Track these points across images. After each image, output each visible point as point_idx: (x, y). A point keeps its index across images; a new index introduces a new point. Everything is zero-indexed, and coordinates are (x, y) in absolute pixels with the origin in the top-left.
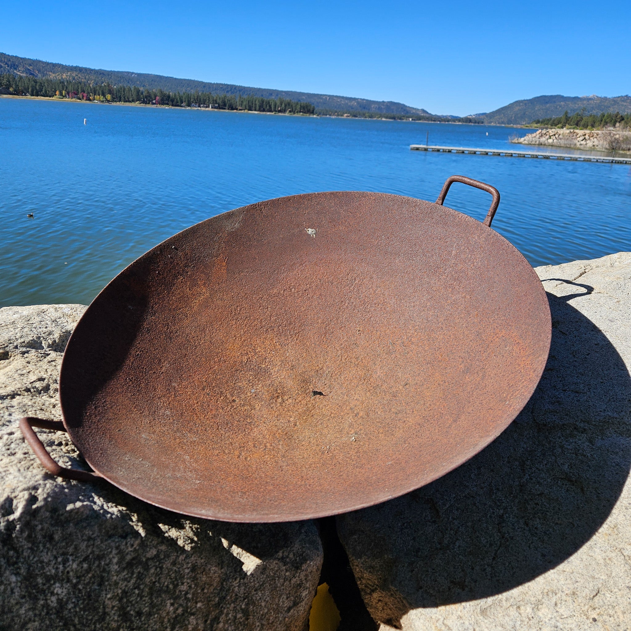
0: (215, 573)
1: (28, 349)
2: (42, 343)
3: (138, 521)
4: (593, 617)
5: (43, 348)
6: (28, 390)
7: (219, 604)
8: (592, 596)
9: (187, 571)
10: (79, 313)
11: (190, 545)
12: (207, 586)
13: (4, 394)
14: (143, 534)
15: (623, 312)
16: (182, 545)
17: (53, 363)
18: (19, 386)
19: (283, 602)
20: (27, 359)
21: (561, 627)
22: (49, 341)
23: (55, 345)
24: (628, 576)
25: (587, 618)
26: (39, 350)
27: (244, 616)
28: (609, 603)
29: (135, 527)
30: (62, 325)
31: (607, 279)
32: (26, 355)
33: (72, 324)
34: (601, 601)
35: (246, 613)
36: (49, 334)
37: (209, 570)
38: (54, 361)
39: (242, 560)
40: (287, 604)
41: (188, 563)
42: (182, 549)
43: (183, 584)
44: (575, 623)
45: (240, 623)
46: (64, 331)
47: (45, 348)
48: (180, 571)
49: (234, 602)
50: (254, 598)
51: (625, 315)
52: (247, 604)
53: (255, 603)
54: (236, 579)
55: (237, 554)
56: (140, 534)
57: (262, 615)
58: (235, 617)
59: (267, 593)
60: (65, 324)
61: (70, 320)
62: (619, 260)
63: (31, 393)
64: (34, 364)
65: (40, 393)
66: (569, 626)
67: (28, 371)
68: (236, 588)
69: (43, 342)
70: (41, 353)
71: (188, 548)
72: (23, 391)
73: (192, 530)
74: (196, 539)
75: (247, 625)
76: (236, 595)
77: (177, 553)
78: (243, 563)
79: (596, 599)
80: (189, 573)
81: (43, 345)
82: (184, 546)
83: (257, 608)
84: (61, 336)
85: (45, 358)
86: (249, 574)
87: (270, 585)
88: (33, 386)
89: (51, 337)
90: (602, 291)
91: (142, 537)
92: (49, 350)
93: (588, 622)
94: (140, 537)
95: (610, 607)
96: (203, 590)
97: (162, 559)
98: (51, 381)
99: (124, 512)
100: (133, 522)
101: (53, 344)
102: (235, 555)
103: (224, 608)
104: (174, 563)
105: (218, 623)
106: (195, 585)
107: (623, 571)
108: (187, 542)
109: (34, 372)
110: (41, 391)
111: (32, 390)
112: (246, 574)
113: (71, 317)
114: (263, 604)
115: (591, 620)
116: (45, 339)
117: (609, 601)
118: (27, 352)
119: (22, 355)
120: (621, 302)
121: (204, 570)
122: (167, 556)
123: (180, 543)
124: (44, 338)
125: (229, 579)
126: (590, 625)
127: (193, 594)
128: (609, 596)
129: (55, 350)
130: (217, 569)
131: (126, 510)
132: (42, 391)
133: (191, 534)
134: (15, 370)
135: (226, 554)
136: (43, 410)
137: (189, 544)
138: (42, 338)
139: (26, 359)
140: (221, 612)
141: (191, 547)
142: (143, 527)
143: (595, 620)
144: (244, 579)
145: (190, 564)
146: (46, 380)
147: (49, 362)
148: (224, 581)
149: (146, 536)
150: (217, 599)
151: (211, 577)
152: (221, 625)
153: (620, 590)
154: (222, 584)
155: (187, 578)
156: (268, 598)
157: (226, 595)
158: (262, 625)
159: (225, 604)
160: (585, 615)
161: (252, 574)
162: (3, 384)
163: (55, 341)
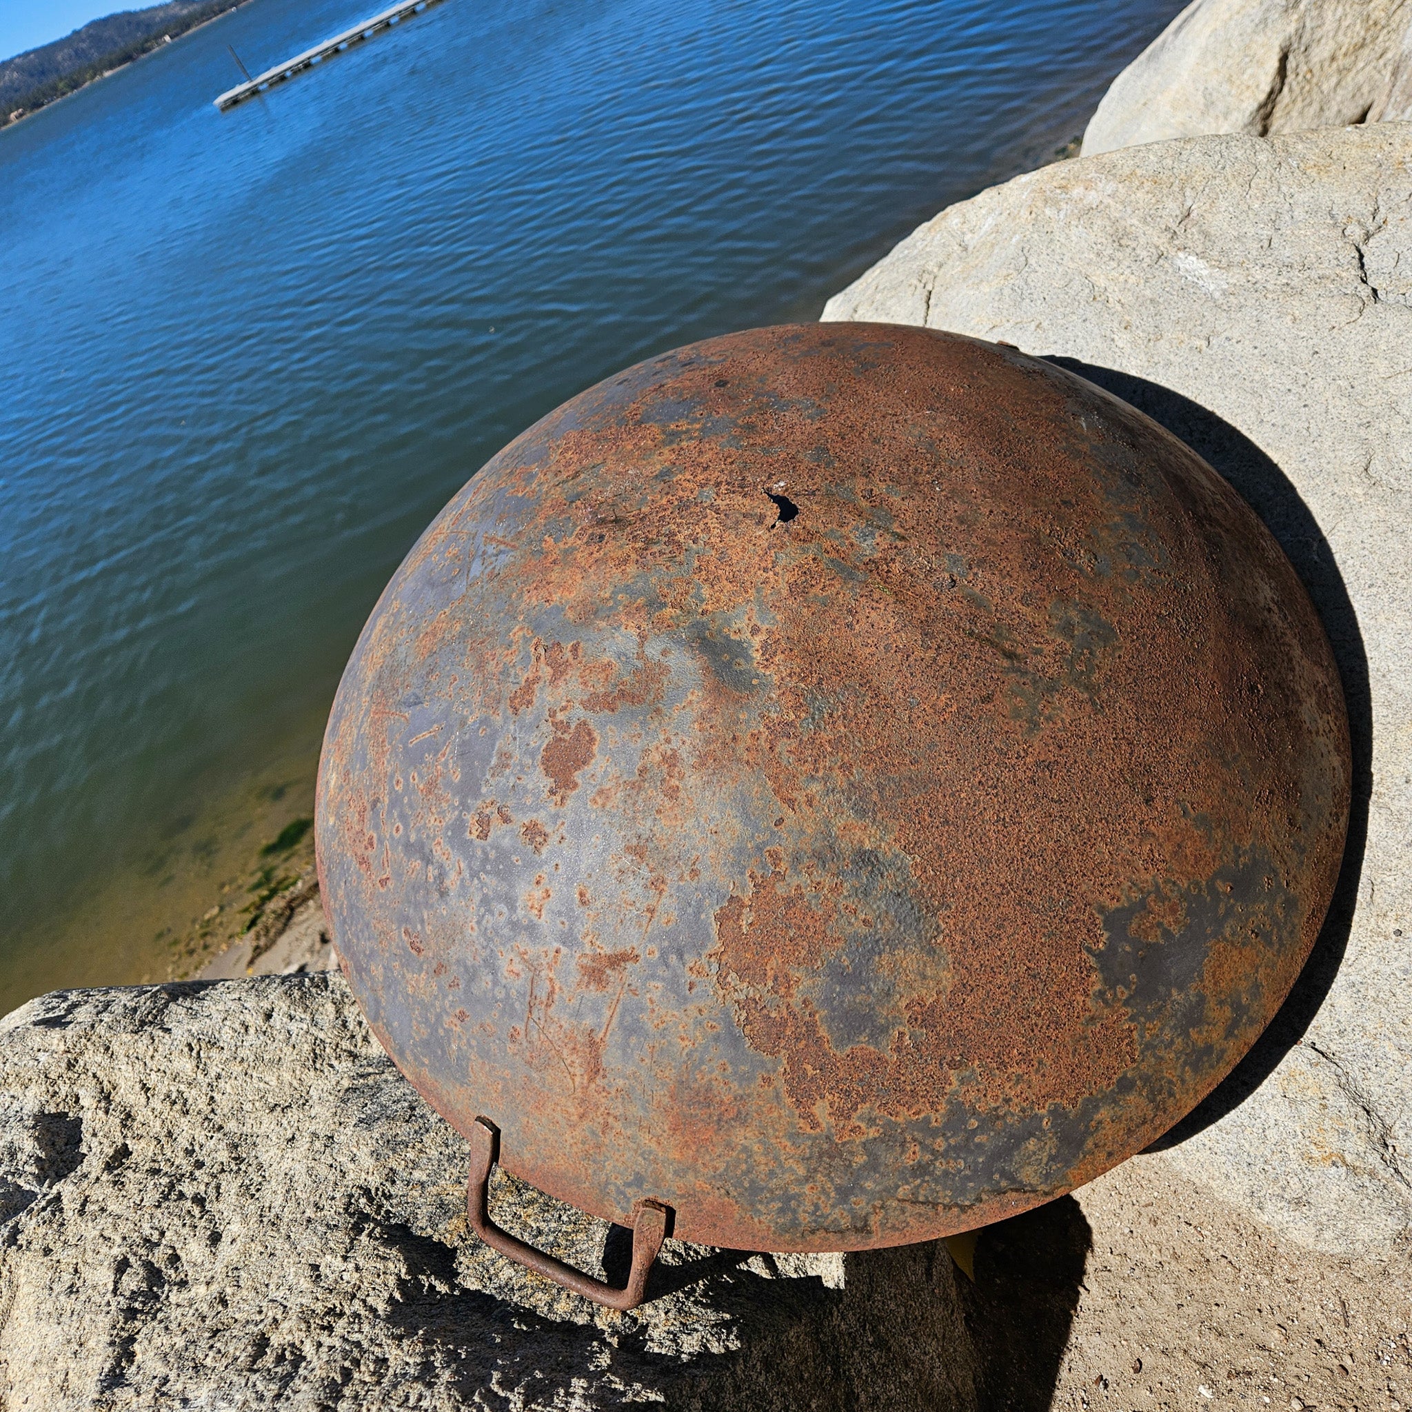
0: (798, 1337)
1: (11, 1223)
2: (19, 1186)
3: (628, 1384)
4: (1392, 930)
5: (34, 1195)
6: (131, 1314)
7: (836, 1371)
8: (1368, 898)
9: (761, 1380)
10: (16, 1060)
11: (732, 1337)
12: (802, 1368)
13: (107, 1366)
14: (661, 1399)
15: (1060, 342)
16: (723, 1351)
17: (91, 1207)
18: (104, 1322)
19: (914, 1273)
20: (34, 1246)
21: (1359, 979)
22: (27, 1168)
23: (46, 1166)
24: (1396, 827)
25: (1386, 938)
26: (33, 1205)
27: (881, 1351)
28: (1399, 891)
29: (637, 1399)
30: (11, 1113)
31: (985, 288)
32: (22, 1239)
33: (30, 1094)
34: (1385, 896)
35: (881, 1344)
36: (13, 1155)
37: (789, 1341)
38: (86, 1201)
39: (812, 1273)
40: (920, 1270)
41: (754, 1366)
42: (729, 1355)
43: (771, 1403)
44: (1375, 959)
45: (884, 1365)
46: (30, 1123)
47: (37, 1190)
48: (753, 1391)
49: (854, 1348)
50: (876, 1311)
51: (1069, 346)
52: (873, 1332)
53: (881, 1317)
54: (832, 1314)
55: (796, 1271)
56: (656, 1402)
57: (903, 1322)
58: (872, 1366)
59: (885, 1283)
60: (16, 1106)
61: (16, 1090)
62: (966, 226)
63: (142, 1311)
64: (59, 1244)
65: (157, 1297)
66: (1370, 970)
67: (72, 1270)
68: (843, 1327)
69: (21, 1182)
70: (44, 1209)
71: (735, 1345)
72: (125, 1323)
73: (705, 1306)
74: (727, 1316)
75: (894, 1358)
76: (850, 1334)
77: (728, 1369)
78: (819, 1278)
79: (1377, 898)
80: (767, 1379)
81: (27, 1187)
82: (727, 1348)
83: (889, 1321)
84: (37, 1139)
85: (61, 1210)
86: (842, 1286)
87: (880, 1267)
88: (128, 1294)
89: (21, 1157)
90: (997, 321)
91: (663, 1404)
92: (50, 1187)
93: (1392, 942)
94: (660, 1408)
95: (1405, 895)
96: (802, 1377)
97: (716, 1404)
98: (142, 1251)
99: (593, 1391)
100: (623, 1394)
101: (41, 1169)
102: (795, 1276)
103: (849, 1370)
104: (737, 1389)
105: (857, 1399)
106: (788, 1384)
107: (1383, 823)
108: (724, 1337)
109: (85, 1263)
110: (151, 1290)
111: (137, 1305)
112: (839, 1290)
113: (10, 1080)
114: (892, 1306)
115: (1394, 937)
116: (17, 1173)
117: (1397, 887)
118: (16, 1231)
119: (14, 1248)
120: (1045, 324)
121: (782, 1349)
122: (719, 1390)
123: (716, 1348)
124: (13, 1174)
125: (821, 1324)
126: (1396, 945)
127: (795, 1399)
128: (1391, 878)
129: (60, 1176)
130: (795, 1329)
131: (591, 1386)
132: (155, 1289)
133: (712, 1316)
134: (47, 1292)
135: (782, 1288)
136: (218, 1331)
137: (728, 1336)
138: (10, 1178)
139: (32, 1247)
140: (850, 1379)
141: (737, 1338)
142: (649, 1385)
143: (1399, 933)
144: (841, 1300)
145: (758, 1366)
146: (132, 1259)
147: (82, 1212)
148: (817, 1333)
149: (666, 1397)
150: (829, 1368)
151: (798, 1349)
152: (863, 1397)
153: (1400, 858)
154: (818, 1340)
155: (771, 1388)
156: (893, 1290)
157: (837, 1349)
158: (914, 1335)
159: (845, 1363)
160: (1379, 934)
161: (847, 1283)
162: (69, 1342)
163: (38, 1159)
